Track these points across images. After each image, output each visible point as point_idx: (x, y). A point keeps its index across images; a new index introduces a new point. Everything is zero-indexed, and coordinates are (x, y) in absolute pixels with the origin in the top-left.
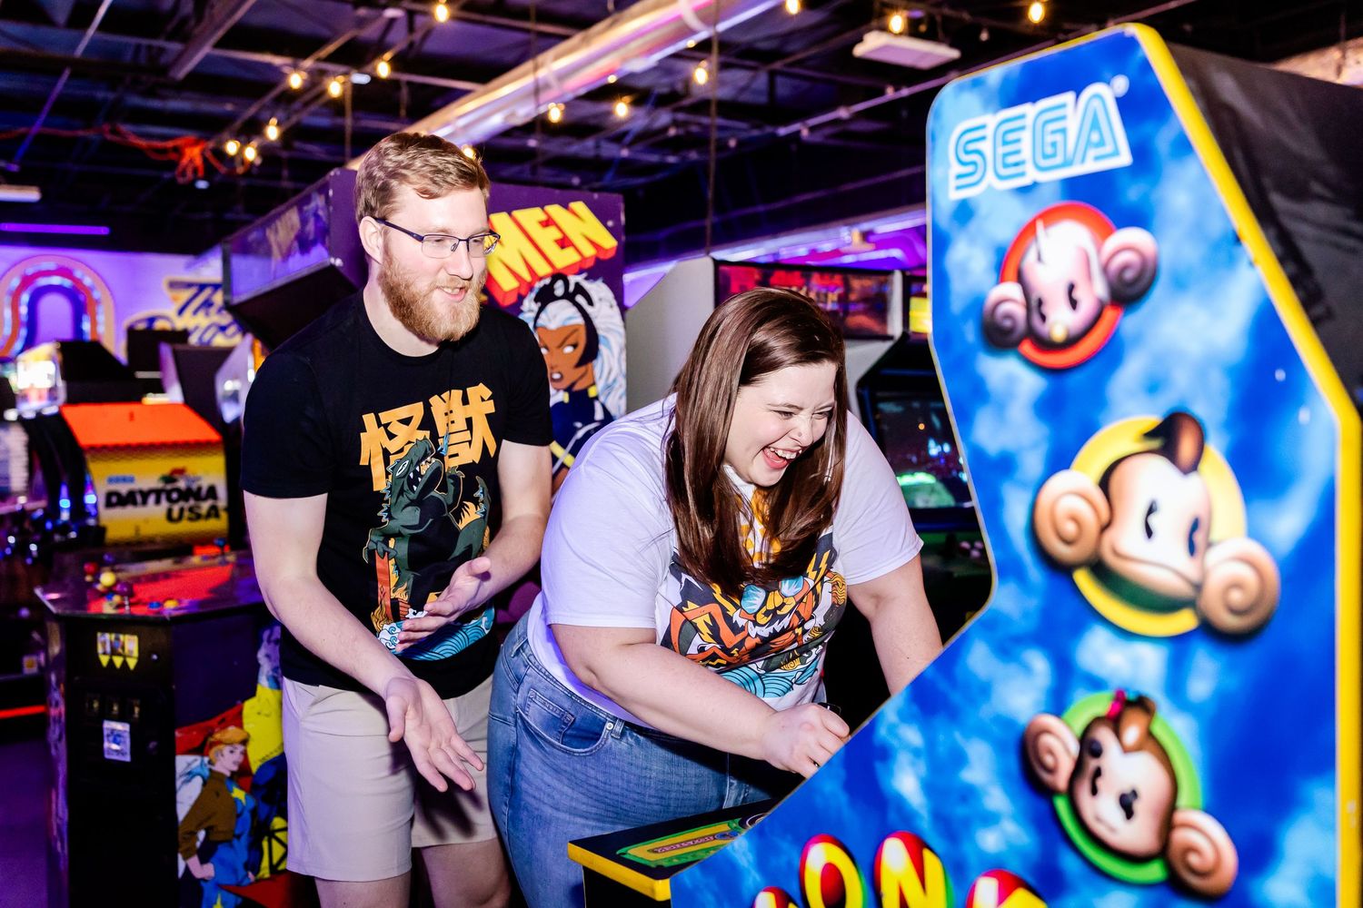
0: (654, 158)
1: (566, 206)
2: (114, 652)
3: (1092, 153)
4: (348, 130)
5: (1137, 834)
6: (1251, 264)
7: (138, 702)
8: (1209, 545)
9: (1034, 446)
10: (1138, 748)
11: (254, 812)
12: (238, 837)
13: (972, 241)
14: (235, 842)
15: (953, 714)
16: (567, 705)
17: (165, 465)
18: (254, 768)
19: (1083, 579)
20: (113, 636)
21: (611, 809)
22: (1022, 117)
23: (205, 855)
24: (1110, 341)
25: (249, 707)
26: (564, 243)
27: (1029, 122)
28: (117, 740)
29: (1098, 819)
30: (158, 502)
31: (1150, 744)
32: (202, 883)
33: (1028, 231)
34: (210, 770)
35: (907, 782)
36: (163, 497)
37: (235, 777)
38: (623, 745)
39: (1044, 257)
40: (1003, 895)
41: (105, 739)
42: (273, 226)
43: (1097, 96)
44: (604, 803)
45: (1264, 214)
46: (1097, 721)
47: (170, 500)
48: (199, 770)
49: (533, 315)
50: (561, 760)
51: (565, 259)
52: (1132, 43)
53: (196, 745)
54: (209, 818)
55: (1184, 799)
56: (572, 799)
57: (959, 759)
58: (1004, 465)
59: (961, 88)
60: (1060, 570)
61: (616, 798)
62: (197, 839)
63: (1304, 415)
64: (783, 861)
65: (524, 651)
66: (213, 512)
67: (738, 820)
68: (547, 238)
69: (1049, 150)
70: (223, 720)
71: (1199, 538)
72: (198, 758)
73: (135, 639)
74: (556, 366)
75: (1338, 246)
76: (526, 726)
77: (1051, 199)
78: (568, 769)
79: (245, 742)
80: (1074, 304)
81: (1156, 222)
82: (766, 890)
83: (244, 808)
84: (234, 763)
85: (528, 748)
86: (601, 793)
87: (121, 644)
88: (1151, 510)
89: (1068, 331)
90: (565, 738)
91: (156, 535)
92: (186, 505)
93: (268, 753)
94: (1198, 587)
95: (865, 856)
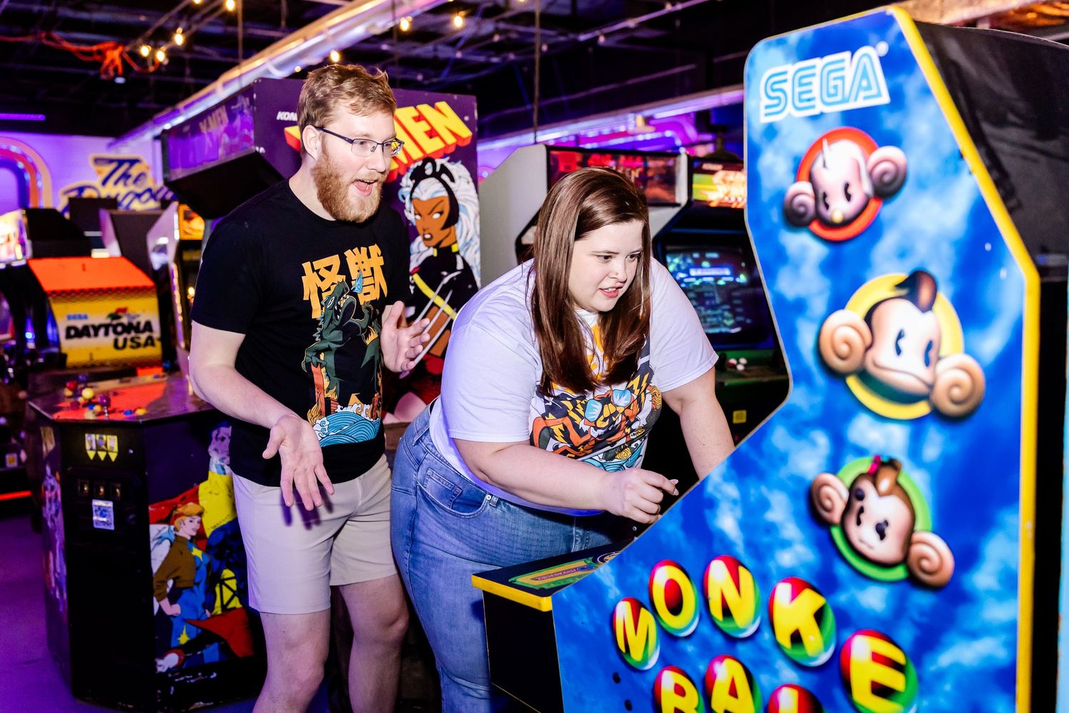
0: (482, 59)
1: (433, 106)
2: (99, 448)
3: (862, 94)
4: (240, 36)
5: (887, 549)
6: (970, 173)
7: (119, 485)
8: (939, 359)
9: (820, 293)
10: (889, 493)
11: (209, 566)
12: (198, 584)
13: (776, 153)
14: (195, 588)
15: (761, 476)
16: (457, 481)
17: (111, 305)
18: (208, 533)
19: (852, 382)
20: (98, 436)
21: (487, 556)
22: (813, 67)
23: (174, 597)
24: (874, 222)
25: (203, 487)
26: (432, 133)
27: (817, 71)
28: (103, 513)
29: (861, 541)
30: (106, 334)
31: (897, 490)
32: (172, 618)
33: (816, 147)
34: (175, 535)
35: (727, 522)
36: (111, 330)
37: (194, 540)
38: (498, 511)
39: (828, 164)
40: (795, 594)
41: (94, 514)
42: (205, 121)
43: (866, 55)
44: (482, 552)
45: (978, 138)
46: (861, 476)
47: (115, 332)
48: (167, 536)
49: (409, 190)
50: (451, 520)
51: (432, 146)
52: (890, 20)
53: (165, 516)
54: (176, 570)
55: (918, 526)
56: (458, 548)
57: (765, 505)
58: (799, 306)
59: (770, 44)
60: (836, 376)
61: (491, 549)
62: (168, 586)
63: (1003, 273)
64: (636, 579)
65: (422, 442)
66: (149, 342)
67: (591, 558)
68: (419, 130)
69: (832, 91)
70: (184, 498)
71: (932, 354)
72: (167, 526)
73: (115, 438)
74: (428, 229)
75: (1025, 158)
76: (424, 495)
77: (833, 124)
78: (456, 527)
79: (200, 514)
80: (848, 197)
81: (905, 143)
82: (624, 600)
83: (201, 563)
84: (193, 529)
85: (425, 513)
86: (480, 545)
87: (104, 443)
88: (900, 336)
89: (844, 215)
90: (454, 504)
91: (106, 360)
92: (129, 337)
93: (218, 522)
94: (931, 387)
95: (696, 573)
